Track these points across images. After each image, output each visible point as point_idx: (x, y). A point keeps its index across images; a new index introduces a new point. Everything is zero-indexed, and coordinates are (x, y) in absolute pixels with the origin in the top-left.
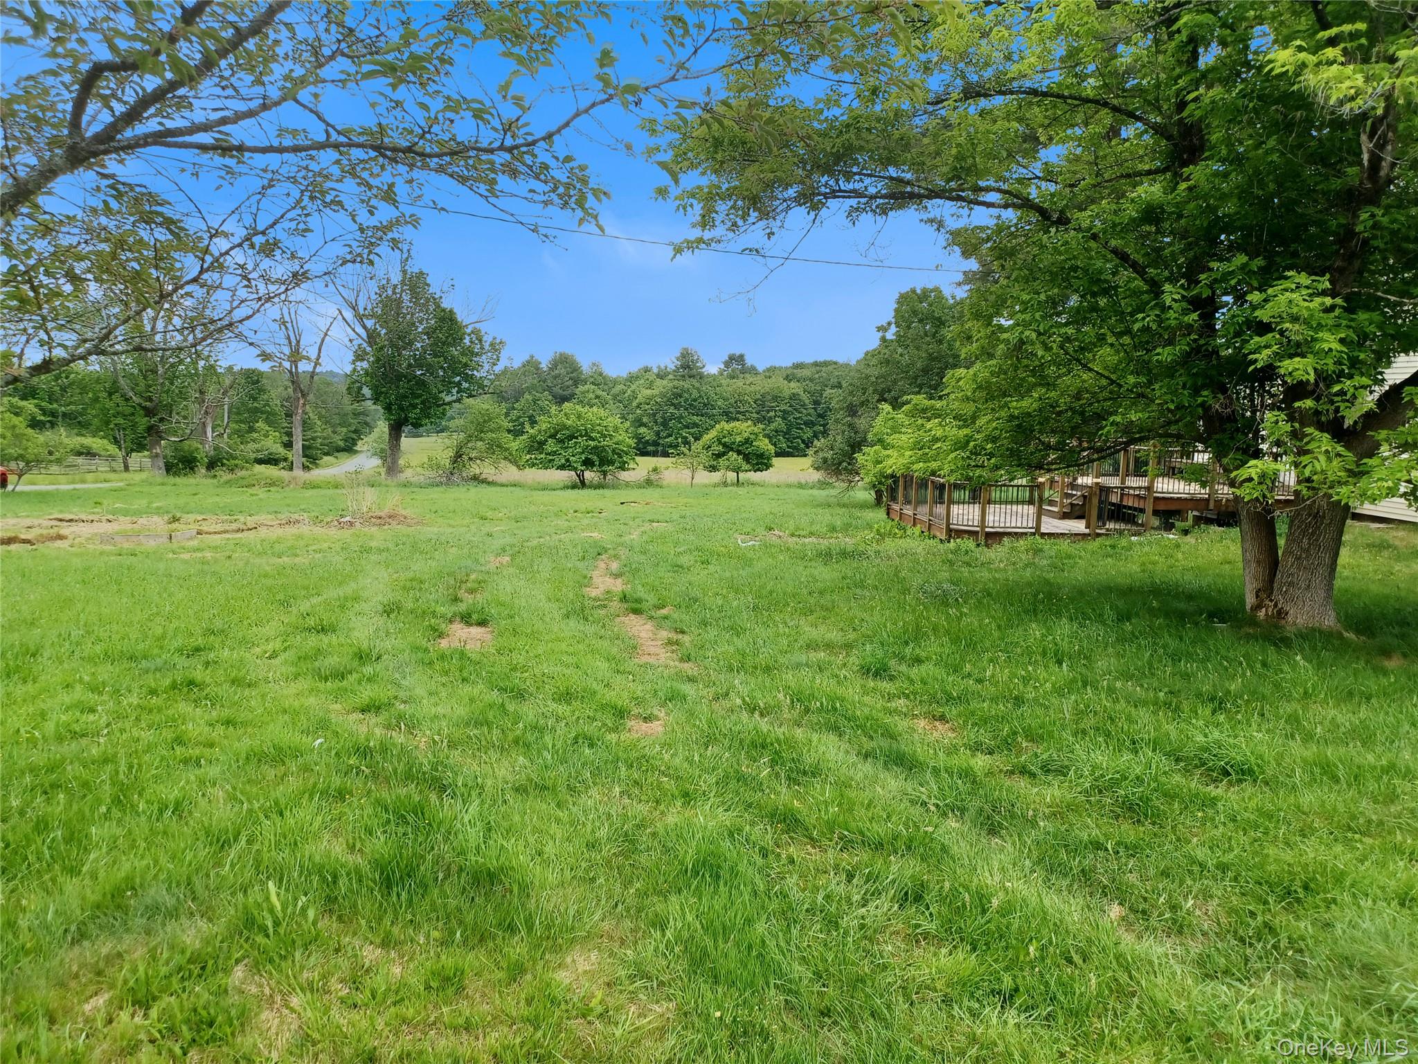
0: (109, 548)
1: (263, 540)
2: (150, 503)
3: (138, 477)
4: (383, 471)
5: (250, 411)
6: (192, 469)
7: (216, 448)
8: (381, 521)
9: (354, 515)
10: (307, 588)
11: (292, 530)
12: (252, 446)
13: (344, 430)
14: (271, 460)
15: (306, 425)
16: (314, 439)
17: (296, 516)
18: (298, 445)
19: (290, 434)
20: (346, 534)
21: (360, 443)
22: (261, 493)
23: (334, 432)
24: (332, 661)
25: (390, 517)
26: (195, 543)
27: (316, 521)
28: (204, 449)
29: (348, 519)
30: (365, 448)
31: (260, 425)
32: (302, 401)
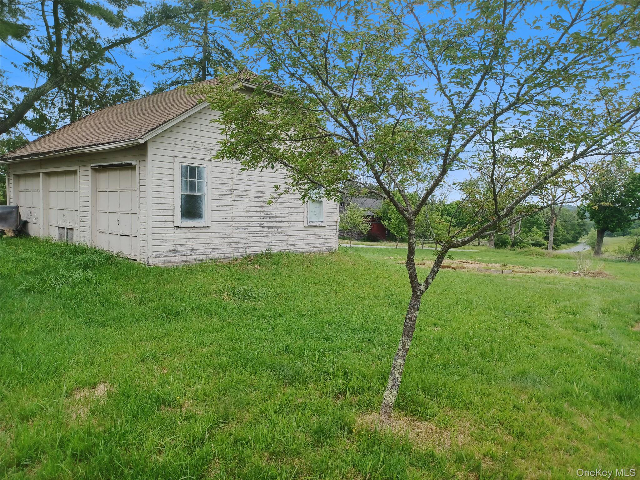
0: (480, 273)
1: (540, 277)
2: (491, 259)
3: (483, 248)
4: (592, 253)
5: (530, 223)
6: (505, 246)
7: (516, 238)
8: (594, 275)
9: (580, 271)
10: (564, 297)
11: (552, 275)
12: (529, 238)
13: (573, 232)
14: (538, 245)
15: (556, 230)
16: (558, 236)
17: (552, 269)
18: (551, 238)
19: (547, 234)
20: (577, 279)
21: (580, 239)
22: (535, 258)
23: (568, 233)
24: (580, 325)
25: (598, 274)
26: (512, 275)
27: (562, 272)
28: (510, 238)
29: (577, 272)
30: (583, 241)
31: (535, 229)
32: (555, 219)
